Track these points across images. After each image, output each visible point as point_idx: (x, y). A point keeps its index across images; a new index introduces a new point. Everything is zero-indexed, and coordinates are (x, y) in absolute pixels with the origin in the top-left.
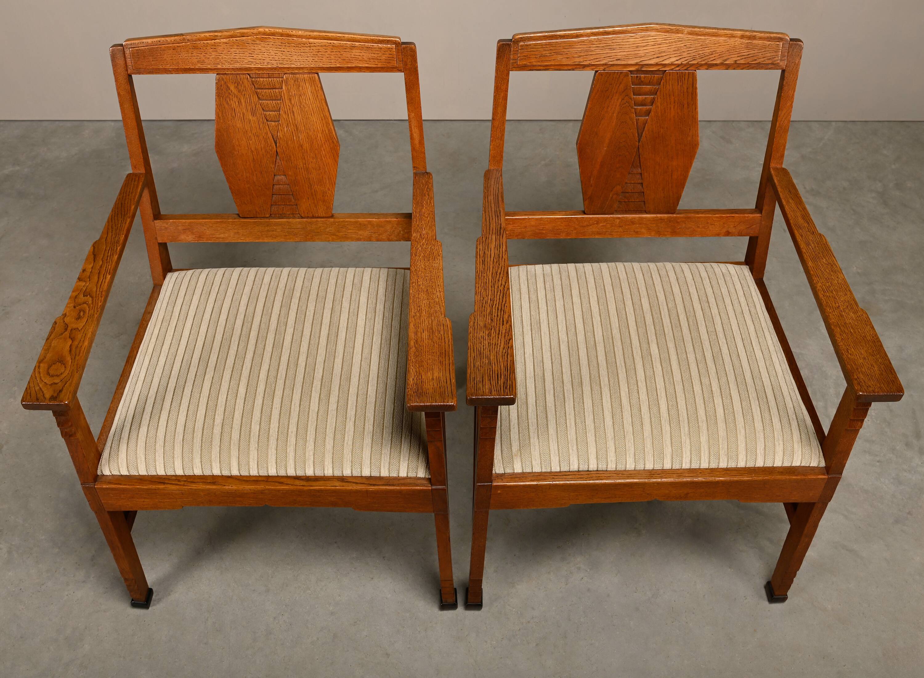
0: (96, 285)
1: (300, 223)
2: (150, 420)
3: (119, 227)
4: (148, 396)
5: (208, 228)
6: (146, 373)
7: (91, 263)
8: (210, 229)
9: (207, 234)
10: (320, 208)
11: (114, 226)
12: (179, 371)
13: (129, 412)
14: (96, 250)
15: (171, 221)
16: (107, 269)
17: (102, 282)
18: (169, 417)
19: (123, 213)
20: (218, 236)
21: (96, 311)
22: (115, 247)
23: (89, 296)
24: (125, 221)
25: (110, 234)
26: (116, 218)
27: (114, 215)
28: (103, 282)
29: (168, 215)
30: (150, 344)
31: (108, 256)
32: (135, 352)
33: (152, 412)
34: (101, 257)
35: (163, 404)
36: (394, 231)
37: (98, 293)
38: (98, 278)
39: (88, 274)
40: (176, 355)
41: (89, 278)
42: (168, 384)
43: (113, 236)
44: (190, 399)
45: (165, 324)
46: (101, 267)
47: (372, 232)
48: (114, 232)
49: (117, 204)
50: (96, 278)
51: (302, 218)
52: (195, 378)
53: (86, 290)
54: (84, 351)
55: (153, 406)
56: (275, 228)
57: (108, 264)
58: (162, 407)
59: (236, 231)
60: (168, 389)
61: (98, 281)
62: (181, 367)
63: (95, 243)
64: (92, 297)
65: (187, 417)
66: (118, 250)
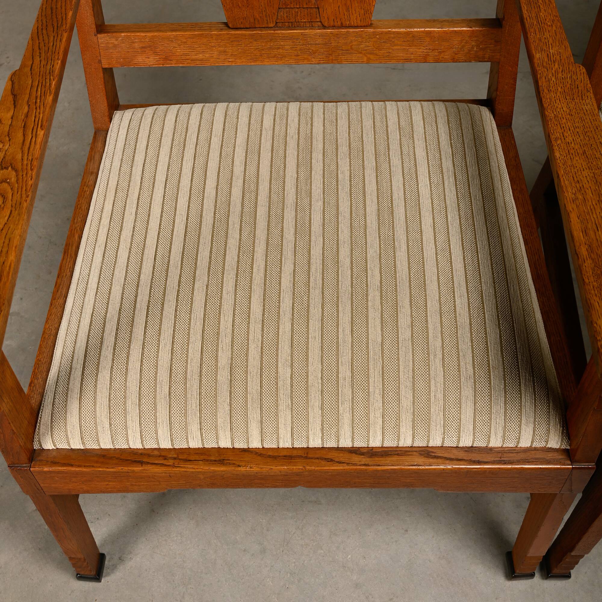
0: (22, 148)
1: (321, 35)
2: (113, 360)
3: (51, 48)
4: (106, 316)
5: (179, 45)
6: (100, 278)
7: (9, 110)
8: (182, 46)
9: (178, 54)
10: (354, 12)
11: (42, 45)
12: (151, 274)
13: (78, 344)
14: (16, 86)
15: (123, 34)
16: (37, 120)
17: (30, 144)
18: (142, 354)
19: (55, 25)
20: (194, 57)
21: (24, 196)
22: (48, 81)
23: (10, 168)
24: (59, 36)
25: (37, 59)
26: (44, 31)
27: (40, 26)
28: (33, 143)
29: (118, 26)
30: (101, 227)
31: (37, 97)
32: (76, 237)
33: (115, 346)
34: (26, 99)
35: (131, 332)
36: (463, 47)
37: (25, 162)
38: (24, 135)
39: (7, 129)
40: (144, 246)
41: (8, 135)
42: (136, 296)
43: (43, 63)
44: (175, 322)
45: (120, 194)
46: (27, 116)
47: (430, 49)
48: (43, 55)
49: (44, 10)
50: (20, 135)
51: (324, 27)
52: (179, 286)
53: (4, 157)
54: (9, 273)
55: (116, 334)
56: (282, 43)
57: (38, 110)
58: (131, 337)
59: (222, 49)
60: (138, 305)
61: (24, 141)
62: (154, 268)
63: (14, 74)
64: (16, 171)
65: (172, 354)
66: (53, 86)
